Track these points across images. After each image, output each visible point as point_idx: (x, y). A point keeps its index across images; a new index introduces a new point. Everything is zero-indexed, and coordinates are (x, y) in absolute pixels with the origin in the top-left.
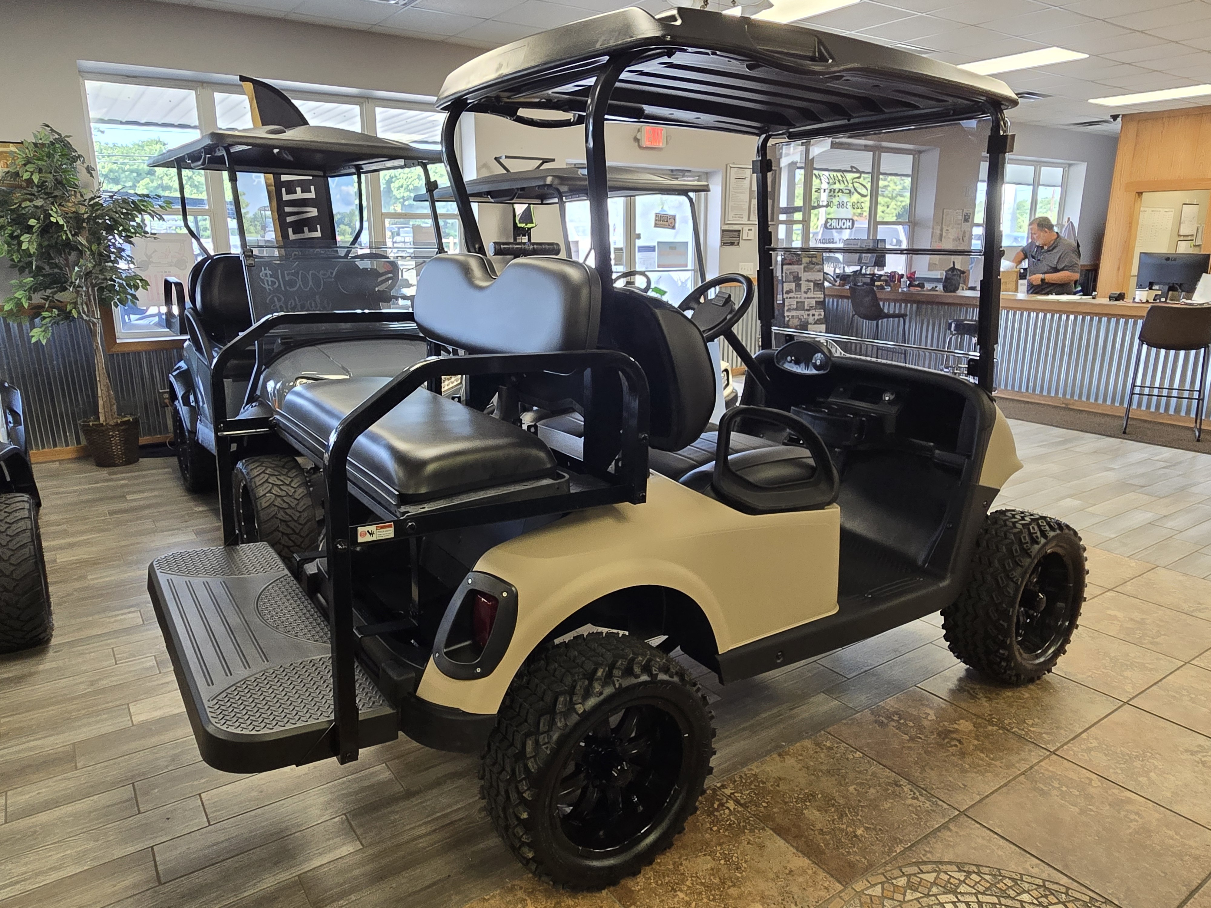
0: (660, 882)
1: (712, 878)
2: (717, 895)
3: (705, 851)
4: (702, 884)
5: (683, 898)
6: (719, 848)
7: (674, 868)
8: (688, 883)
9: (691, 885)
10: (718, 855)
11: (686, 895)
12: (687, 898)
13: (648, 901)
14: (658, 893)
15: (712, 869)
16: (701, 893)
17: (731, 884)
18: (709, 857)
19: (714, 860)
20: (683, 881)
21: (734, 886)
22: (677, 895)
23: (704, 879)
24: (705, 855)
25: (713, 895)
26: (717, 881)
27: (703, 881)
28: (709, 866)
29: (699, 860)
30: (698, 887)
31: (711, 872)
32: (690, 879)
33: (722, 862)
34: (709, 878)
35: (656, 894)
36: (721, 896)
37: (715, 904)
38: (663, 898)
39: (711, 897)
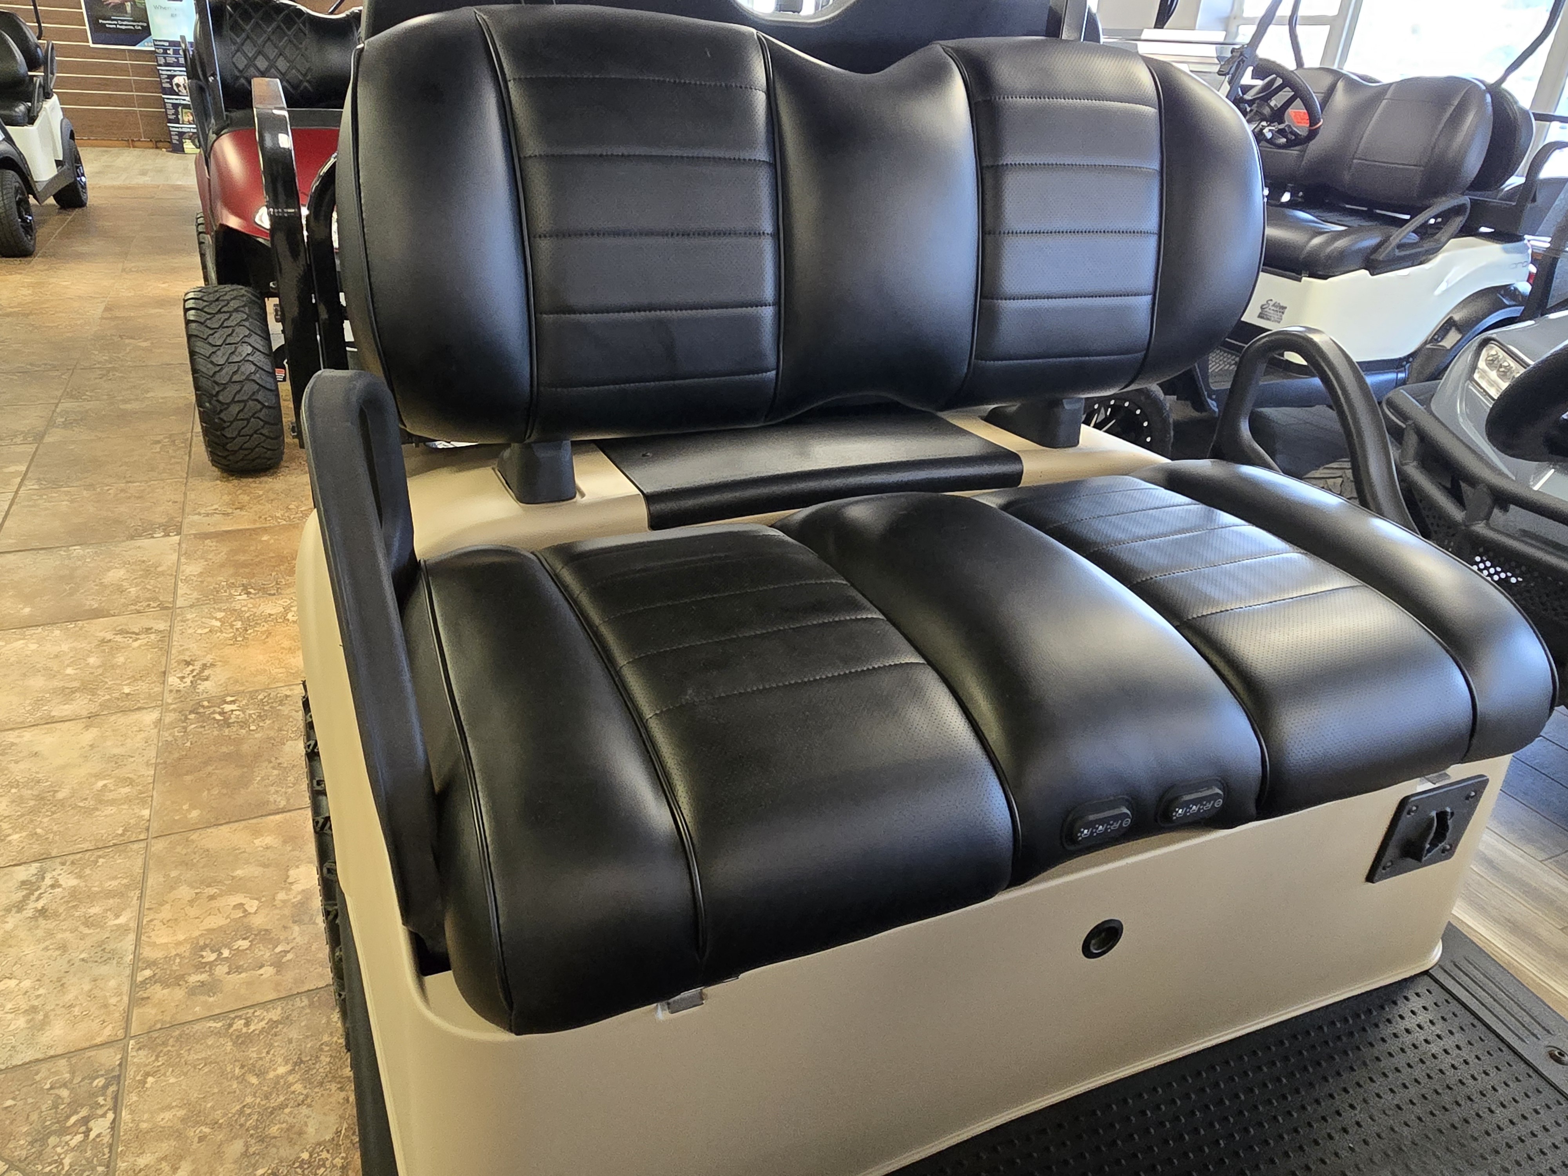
0: (327, 1048)
1: (284, 1125)
2: (246, 1121)
3: (346, 1137)
4: (282, 1106)
5: (275, 1070)
6: (338, 1162)
7: (341, 1077)
8: (298, 1087)
9: (293, 1089)
10: (324, 1155)
11: (277, 1077)
12: (271, 1075)
13: (303, 1024)
14: (309, 1040)
15: (300, 1133)
16: (267, 1098)
17: (251, 1150)
18: (327, 1138)
19: (319, 1144)
20: (307, 1081)
21: (245, 1154)
22: (286, 1064)
23: (291, 1113)
24: (338, 1132)
25: (250, 1115)
26: (274, 1130)
27: (287, 1110)
28: (311, 1130)
29: (332, 1120)
30: (282, 1098)
31: (296, 1129)
32: (305, 1092)
33: (305, 1156)
34: (286, 1122)
35: (307, 1037)
36: (241, 1125)
37: (234, 1111)
38: (294, 1044)
39: (248, 1111)
